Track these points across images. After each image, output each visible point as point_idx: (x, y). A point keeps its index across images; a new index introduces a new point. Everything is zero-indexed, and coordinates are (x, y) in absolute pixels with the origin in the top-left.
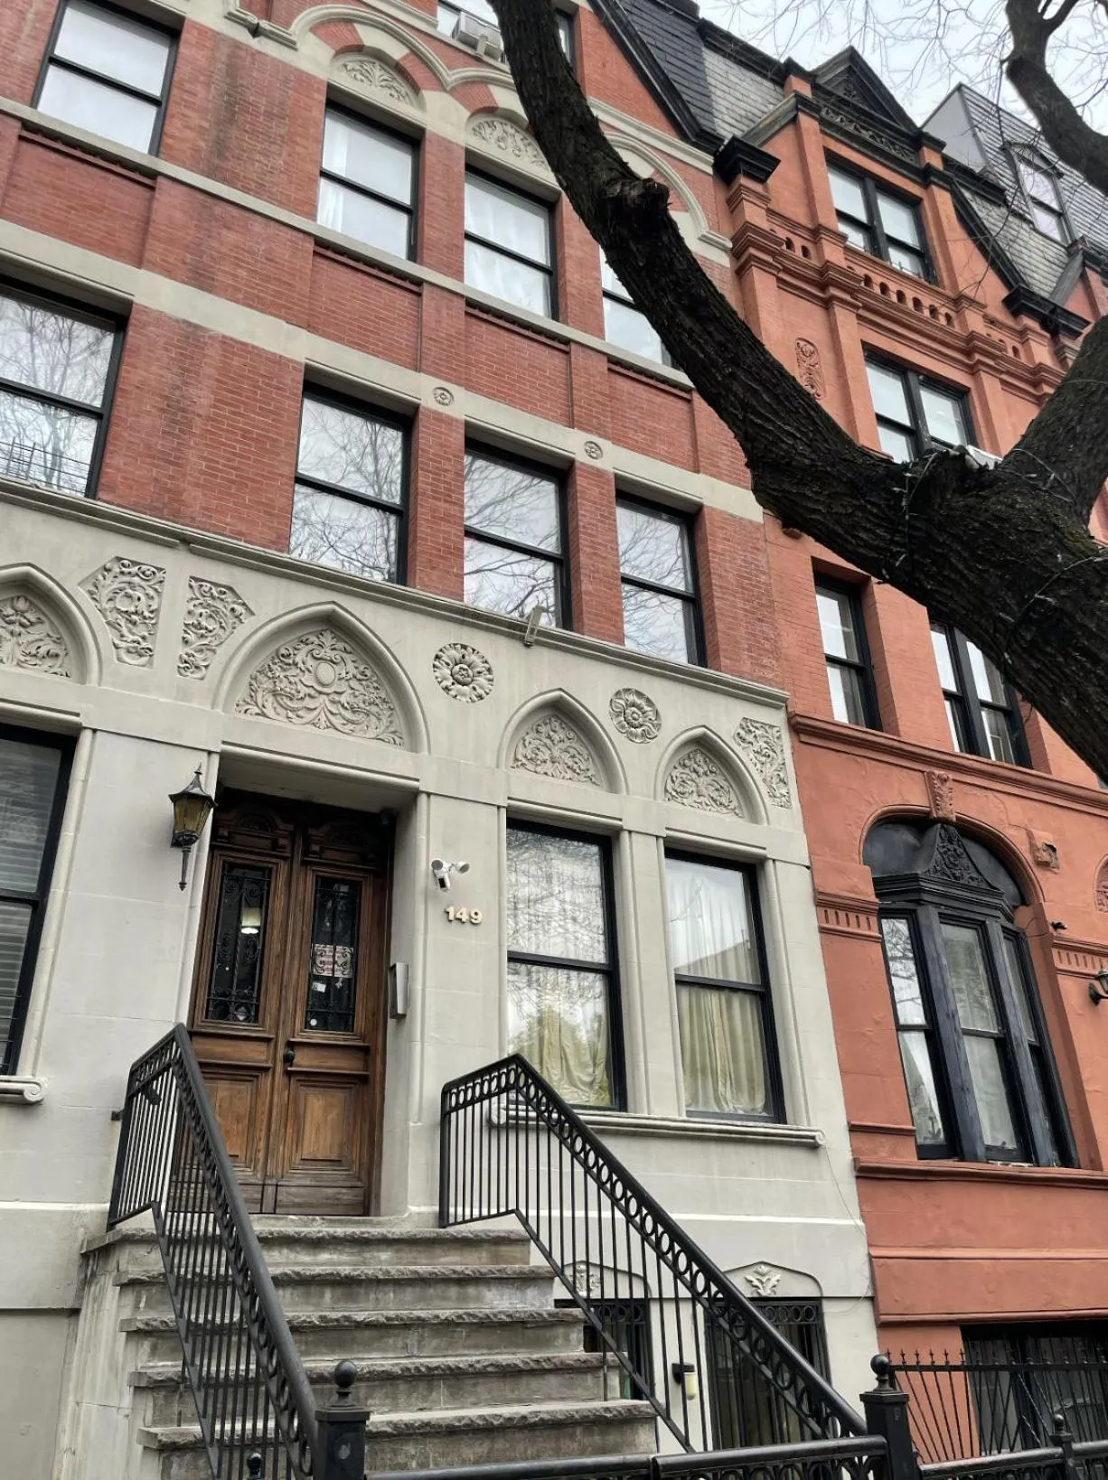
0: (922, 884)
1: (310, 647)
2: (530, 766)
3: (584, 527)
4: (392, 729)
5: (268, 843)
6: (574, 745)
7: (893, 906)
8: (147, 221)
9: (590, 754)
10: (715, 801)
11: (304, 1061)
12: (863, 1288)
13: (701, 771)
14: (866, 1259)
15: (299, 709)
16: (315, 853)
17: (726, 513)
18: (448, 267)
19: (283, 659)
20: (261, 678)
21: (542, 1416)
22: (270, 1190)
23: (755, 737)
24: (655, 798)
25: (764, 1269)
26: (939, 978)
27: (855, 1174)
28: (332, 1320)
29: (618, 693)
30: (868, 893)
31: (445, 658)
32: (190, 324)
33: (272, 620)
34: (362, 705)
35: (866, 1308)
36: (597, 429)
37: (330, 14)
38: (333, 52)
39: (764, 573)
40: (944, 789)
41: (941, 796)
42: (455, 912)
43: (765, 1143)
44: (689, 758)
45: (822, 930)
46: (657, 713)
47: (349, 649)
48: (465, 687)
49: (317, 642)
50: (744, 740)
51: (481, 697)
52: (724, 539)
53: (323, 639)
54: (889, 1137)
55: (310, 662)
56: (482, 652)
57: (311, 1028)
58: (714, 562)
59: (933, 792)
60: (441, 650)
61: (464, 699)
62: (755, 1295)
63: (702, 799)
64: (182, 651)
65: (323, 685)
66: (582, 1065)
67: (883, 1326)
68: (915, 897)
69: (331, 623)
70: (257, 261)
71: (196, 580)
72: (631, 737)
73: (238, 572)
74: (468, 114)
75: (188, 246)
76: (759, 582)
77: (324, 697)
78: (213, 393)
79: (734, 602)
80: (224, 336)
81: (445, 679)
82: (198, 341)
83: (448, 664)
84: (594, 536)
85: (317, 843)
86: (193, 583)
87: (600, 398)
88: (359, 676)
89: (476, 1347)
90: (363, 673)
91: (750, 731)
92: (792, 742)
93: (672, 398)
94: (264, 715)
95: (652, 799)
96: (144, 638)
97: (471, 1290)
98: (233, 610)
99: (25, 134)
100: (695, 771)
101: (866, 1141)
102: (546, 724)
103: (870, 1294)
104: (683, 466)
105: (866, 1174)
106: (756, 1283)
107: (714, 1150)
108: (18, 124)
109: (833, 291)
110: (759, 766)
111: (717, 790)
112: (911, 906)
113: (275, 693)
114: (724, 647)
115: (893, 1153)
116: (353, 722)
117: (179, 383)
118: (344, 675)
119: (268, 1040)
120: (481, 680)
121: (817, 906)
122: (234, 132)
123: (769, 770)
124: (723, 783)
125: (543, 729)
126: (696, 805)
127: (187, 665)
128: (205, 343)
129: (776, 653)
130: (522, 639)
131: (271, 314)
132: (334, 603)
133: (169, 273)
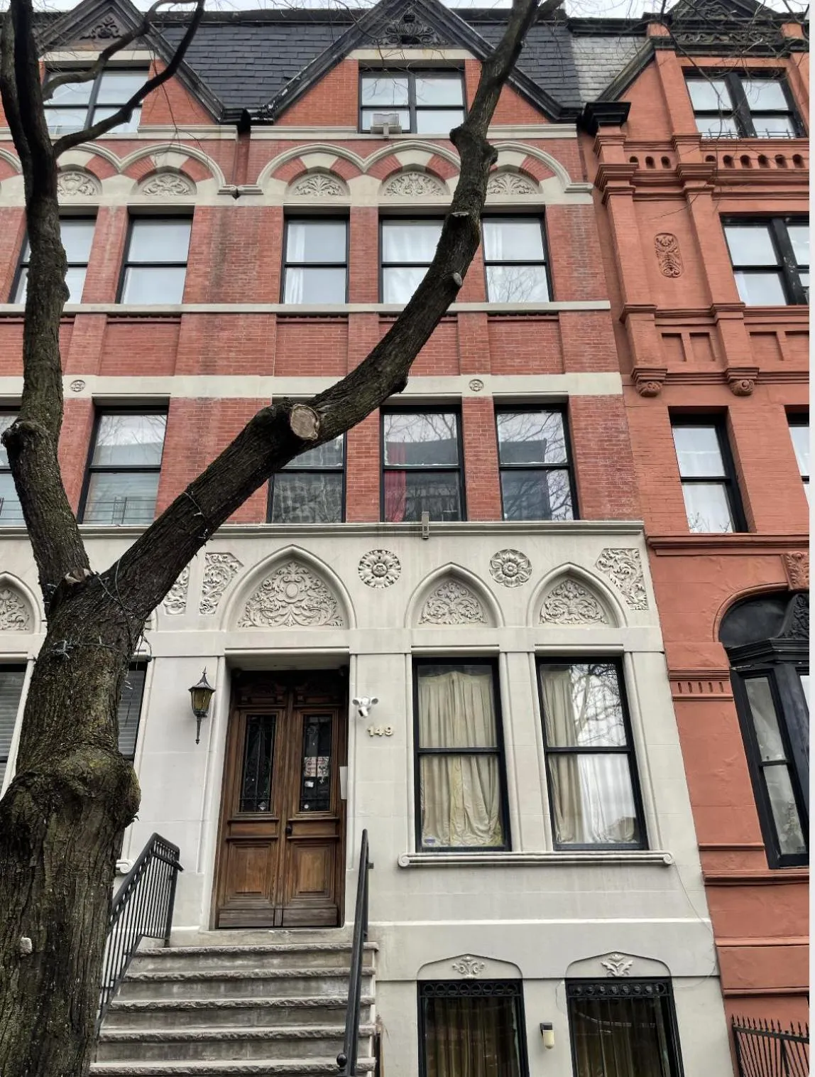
0: (775, 647)
1: (282, 576)
2: (433, 620)
3: (469, 443)
4: (335, 616)
5: (272, 700)
6: (466, 598)
7: (753, 669)
8: (177, 344)
9: (478, 602)
10: (584, 615)
11: (298, 832)
12: (710, 969)
13: (571, 595)
14: (712, 947)
15: (276, 617)
16: (301, 701)
17: (588, 396)
18: (366, 296)
19: (267, 588)
20: (253, 603)
21: (284, 1068)
22: (279, 913)
23: (616, 560)
24: (527, 623)
25: (617, 957)
26: (795, 721)
27: (704, 883)
28: (203, 1005)
29: (497, 555)
30: (722, 662)
31: (367, 562)
32: (202, 399)
33: (254, 567)
34: (316, 605)
35: (713, 984)
36: (478, 369)
37: (283, 160)
38: (286, 183)
39: (623, 432)
40: (799, 565)
41: (796, 572)
42: (375, 729)
43: (620, 865)
44: (561, 588)
45: (675, 699)
46: (529, 563)
47: (306, 571)
48: (382, 578)
49: (286, 571)
50: (605, 565)
51: (392, 582)
52: (587, 416)
53: (289, 569)
54: (738, 853)
55: (282, 585)
56: (392, 551)
57: (306, 810)
58: (577, 437)
59: (788, 570)
60: (364, 558)
61: (380, 586)
62: (611, 976)
63: (572, 616)
64: (202, 599)
65: (291, 598)
66: (481, 820)
67: (727, 998)
68: (771, 659)
69: (293, 558)
70: (241, 343)
71: (210, 554)
72: (507, 584)
73: (233, 542)
74: (380, 182)
75: (200, 351)
76: (619, 441)
77: (292, 605)
78: (217, 436)
79: (596, 462)
80: (222, 399)
81: (366, 576)
82: (207, 407)
83: (368, 566)
84: (477, 447)
85: (301, 695)
86: (208, 556)
87: (481, 345)
88: (313, 587)
89: (295, 1021)
90: (316, 584)
91: (611, 558)
92: (649, 557)
93: (543, 323)
94: (254, 625)
95: (524, 627)
96: (181, 597)
97: (313, 984)
98: (231, 566)
99: (110, 320)
100: (566, 596)
101: (713, 858)
102: (445, 588)
103: (716, 973)
104: (553, 372)
105: (712, 883)
106: (610, 966)
107: (576, 873)
108: (105, 316)
109: (689, 185)
110: (618, 583)
111: (586, 607)
112: (768, 666)
113: (261, 610)
114: (587, 499)
115: (742, 865)
116: (309, 617)
117: (197, 437)
118: (303, 588)
119: (276, 822)
120: (392, 571)
121: (670, 681)
122: (226, 266)
123: (628, 583)
124: (592, 601)
125: (443, 592)
126: (566, 622)
127: (205, 606)
128: (212, 407)
129: (635, 492)
130: (420, 535)
131: (250, 374)
132: (293, 545)
133: (190, 372)
